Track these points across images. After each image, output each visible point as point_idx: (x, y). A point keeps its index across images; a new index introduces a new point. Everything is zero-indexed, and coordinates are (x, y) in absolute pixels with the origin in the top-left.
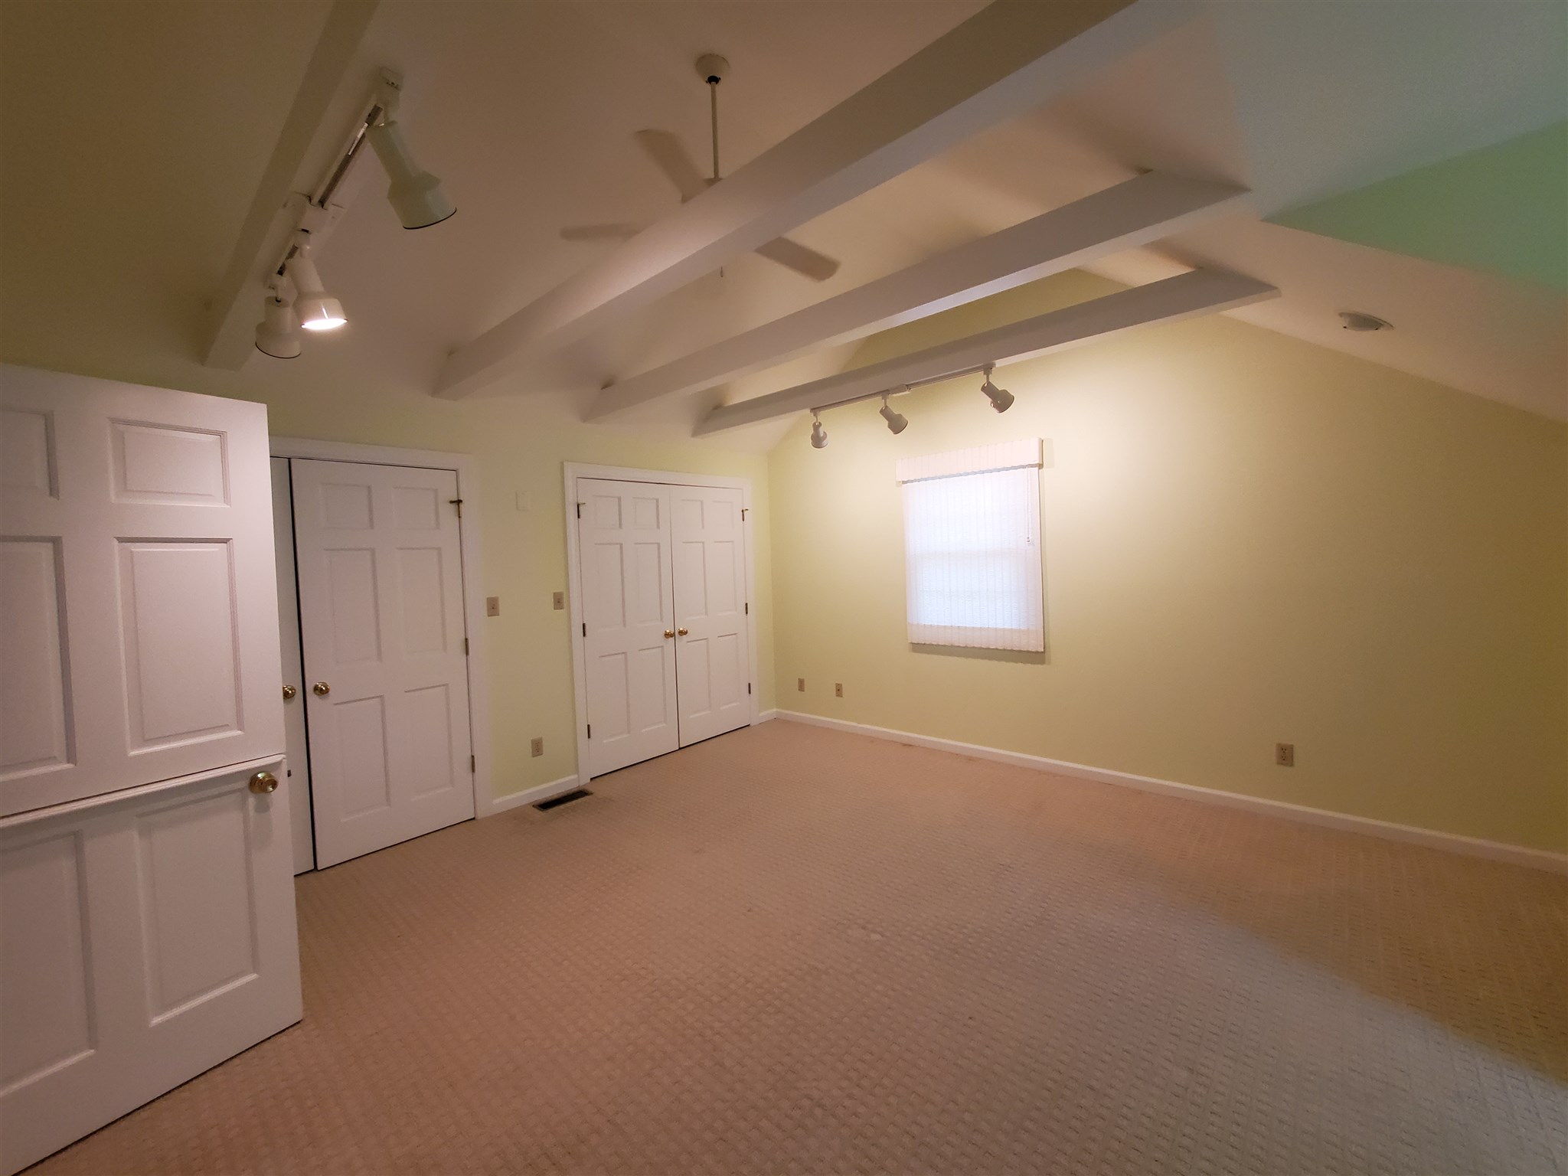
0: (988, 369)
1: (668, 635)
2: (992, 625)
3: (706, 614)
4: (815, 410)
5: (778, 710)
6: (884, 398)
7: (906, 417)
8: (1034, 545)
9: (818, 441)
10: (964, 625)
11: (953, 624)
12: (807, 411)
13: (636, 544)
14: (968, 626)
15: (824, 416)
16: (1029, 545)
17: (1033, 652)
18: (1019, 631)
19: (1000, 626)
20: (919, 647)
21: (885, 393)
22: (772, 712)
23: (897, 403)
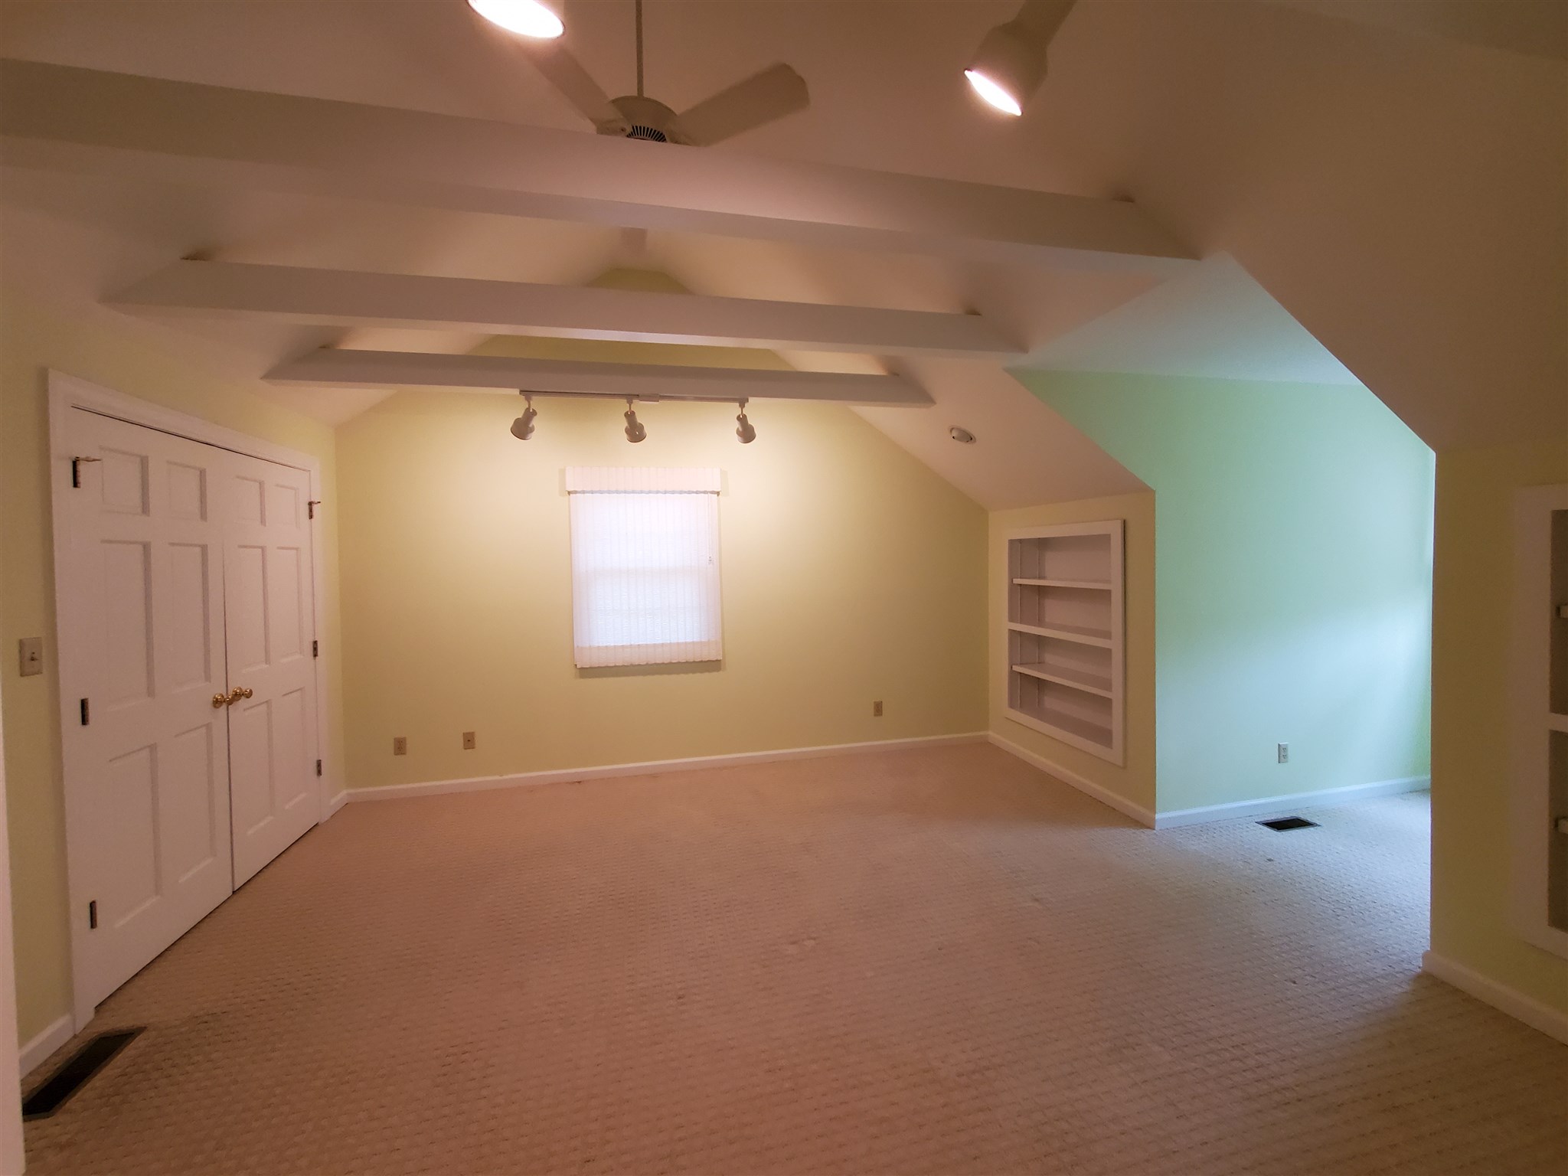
0: (742, 403)
1: (217, 703)
2: (674, 640)
3: (267, 661)
4: (527, 393)
5: (352, 791)
6: (630, 403)
7: (646, 430)
8: (713, 564)
9: (522, 429)
10: (645, 643)
11: (632, 643)
12: (516, 392)
13: (173, 544)
14: (649, 643)
15: (537, 402)
16: (709, 564)
17: (713, 661)
18: (701, 642)
19: (682, 640)
20: (586, 672)
21: (630, 397)
22: (342, 795)
23: (645, 413)
